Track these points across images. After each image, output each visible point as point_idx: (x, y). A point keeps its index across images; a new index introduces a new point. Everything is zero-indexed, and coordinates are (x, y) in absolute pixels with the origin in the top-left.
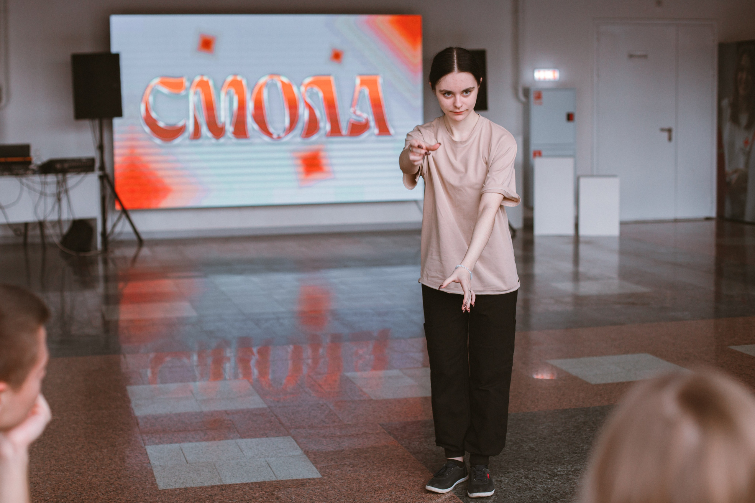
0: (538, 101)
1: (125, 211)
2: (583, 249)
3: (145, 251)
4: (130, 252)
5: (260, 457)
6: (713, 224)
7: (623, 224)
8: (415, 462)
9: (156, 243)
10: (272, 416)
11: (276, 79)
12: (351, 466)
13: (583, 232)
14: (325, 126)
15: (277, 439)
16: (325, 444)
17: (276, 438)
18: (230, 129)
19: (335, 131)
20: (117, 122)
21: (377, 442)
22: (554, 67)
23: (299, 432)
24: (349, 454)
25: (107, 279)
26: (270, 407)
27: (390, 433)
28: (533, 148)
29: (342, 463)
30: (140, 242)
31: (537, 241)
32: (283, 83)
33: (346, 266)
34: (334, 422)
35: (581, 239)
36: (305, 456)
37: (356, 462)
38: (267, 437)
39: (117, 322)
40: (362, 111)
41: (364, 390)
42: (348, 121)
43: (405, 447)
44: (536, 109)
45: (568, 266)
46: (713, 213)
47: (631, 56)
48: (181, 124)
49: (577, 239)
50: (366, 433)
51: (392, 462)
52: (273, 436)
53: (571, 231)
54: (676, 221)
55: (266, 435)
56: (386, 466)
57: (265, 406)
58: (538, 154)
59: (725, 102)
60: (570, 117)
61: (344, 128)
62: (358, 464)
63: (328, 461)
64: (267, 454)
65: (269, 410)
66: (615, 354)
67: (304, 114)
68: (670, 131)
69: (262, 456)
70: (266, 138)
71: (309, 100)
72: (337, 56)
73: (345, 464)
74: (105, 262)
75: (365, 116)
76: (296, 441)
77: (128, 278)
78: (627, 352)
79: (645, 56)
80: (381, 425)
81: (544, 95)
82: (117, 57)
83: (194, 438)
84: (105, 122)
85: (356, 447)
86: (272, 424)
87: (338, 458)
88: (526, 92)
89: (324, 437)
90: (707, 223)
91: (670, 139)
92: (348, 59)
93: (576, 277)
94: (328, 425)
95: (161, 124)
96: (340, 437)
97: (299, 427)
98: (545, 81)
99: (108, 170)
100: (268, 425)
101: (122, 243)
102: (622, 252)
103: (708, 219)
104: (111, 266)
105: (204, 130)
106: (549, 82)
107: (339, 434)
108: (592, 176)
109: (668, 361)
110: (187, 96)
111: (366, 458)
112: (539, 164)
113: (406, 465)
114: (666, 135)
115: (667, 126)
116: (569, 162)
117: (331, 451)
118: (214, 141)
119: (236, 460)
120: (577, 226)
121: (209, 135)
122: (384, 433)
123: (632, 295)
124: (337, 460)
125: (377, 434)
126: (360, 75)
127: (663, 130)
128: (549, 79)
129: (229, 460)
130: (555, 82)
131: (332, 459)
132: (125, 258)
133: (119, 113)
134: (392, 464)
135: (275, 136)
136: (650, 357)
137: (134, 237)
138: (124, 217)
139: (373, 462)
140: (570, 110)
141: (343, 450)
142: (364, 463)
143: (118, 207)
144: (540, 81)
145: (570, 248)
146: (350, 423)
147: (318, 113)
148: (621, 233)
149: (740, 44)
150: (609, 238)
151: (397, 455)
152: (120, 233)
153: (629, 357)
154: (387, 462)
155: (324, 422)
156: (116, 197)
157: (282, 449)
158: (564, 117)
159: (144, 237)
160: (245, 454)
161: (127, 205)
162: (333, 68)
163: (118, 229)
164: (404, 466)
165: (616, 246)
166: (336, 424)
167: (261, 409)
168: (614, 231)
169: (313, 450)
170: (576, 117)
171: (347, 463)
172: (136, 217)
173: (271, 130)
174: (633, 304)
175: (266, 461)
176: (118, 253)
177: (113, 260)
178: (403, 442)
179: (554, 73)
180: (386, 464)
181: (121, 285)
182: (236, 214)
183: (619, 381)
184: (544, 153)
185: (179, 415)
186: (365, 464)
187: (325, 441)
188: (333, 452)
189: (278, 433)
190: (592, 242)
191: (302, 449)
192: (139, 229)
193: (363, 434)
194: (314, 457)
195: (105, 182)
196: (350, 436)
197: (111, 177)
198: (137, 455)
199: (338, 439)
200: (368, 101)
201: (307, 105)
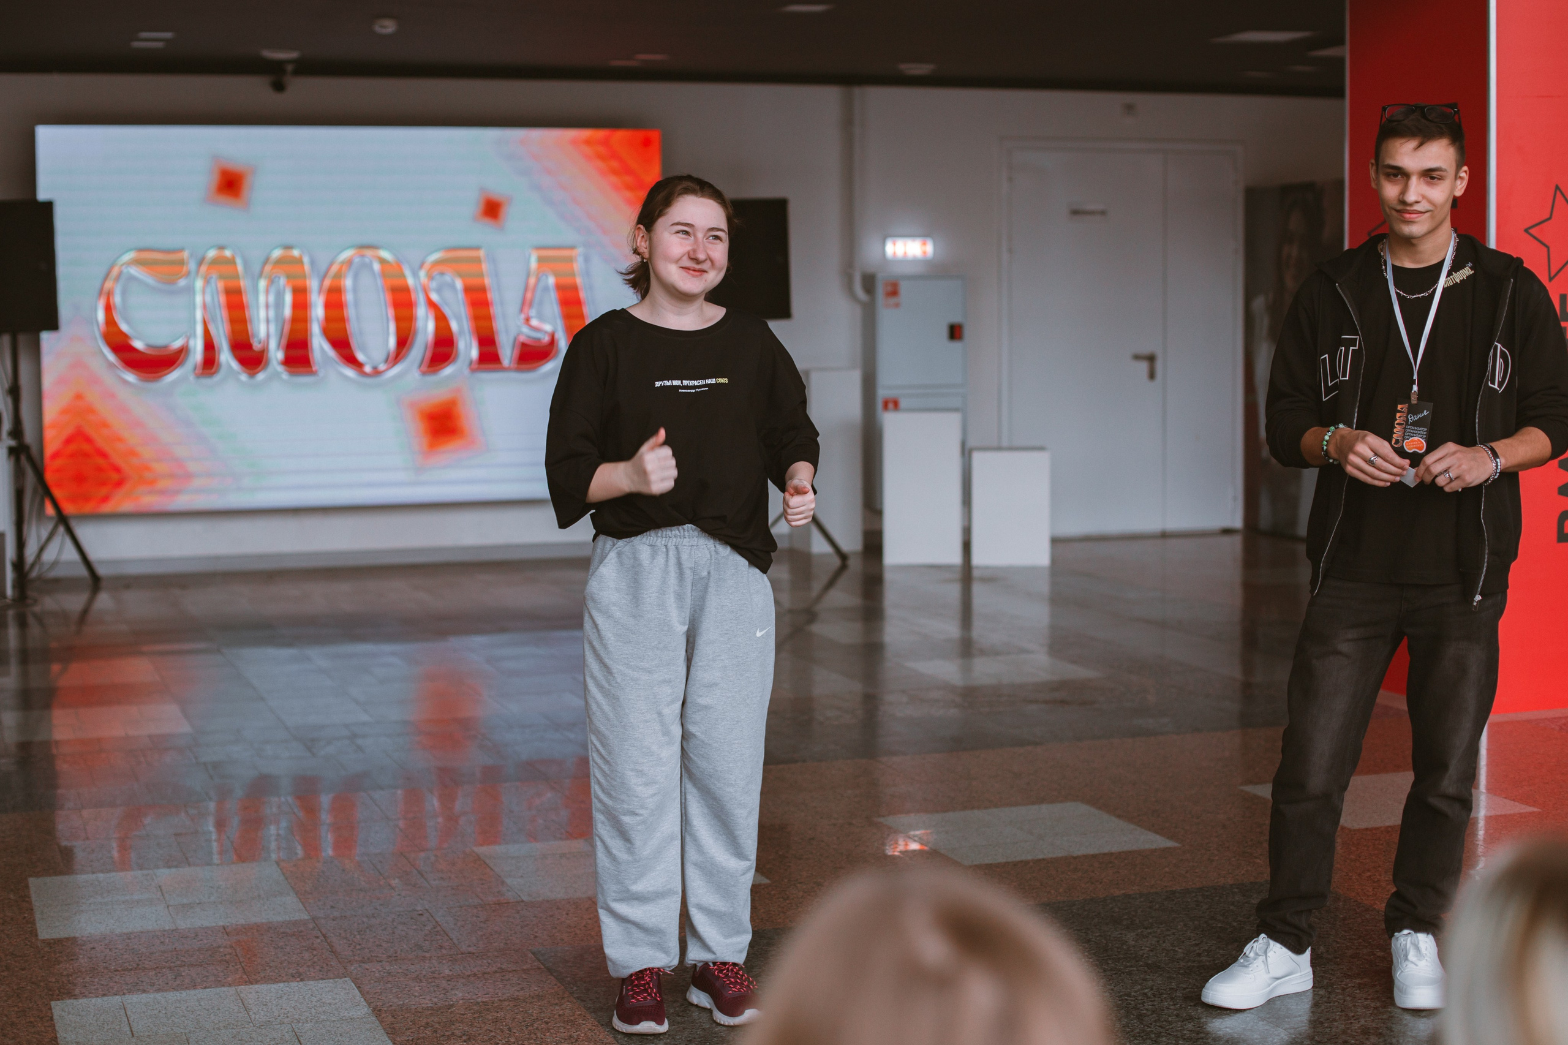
0: (893, 300)
1: (63, 519)
2: (980, 594)
3: (104, 600)
4: (74, 602)
5: (282, 1023)
6: (1237, 541)
7: (1056, 542)
8: (594, 1027)
9: (128, 582)
10: (317, 937)
11: (369, 253)
12: (464, 1038)
13: (978, 558)
15: (321, 984)
16: (416, 994)
17: (321, 981)
18: (276, 355)
20: (47, 338)
21: (522, 989)
22: (924, 235)
23: (367, 969)
24: (463, 1015)
25: (25, 657)
26: (314, 919)
27: (550, 970)
28: (882, 393)
29: (447, 1033)
30: (95, 581)
31: (888, 576)
33: (502, 630)
34: (441, 947)
35: (976, 573)
36: (374, 1018)
37: (475, 1029)
38: (302, 980)
39: (47, 744)
40: (541, 317)
41: (509, 881)
42: (515, 339)
43: (578, 998)
44: (888, 318)
45: (952, 629)
46: (1237, 522)
47: (1075, 212)
48: (177, 344)
49: (967, 573)
50: (502, 970)
51: (548, 1030)
52: (314, 979)
53: (955, 558)
54: (1164, 535)
55: (299, 977)
56: (534, 1037)
57: (305, 916)
58: (893, 404)
59: (1259, 303)
60: (955, 332)
61: (507, 353)
62: (479, 1035)
63: (419, 1028)
64: (296, 1017)
65: (311, 926)
66: (1016, 804)
68: (1151, 359)
69: (286, 1020)
70: (350, 372)
71: (434, 297)
72: (492, 209)
73: (453, 1034)
74: (22, 623)
75: (548, 328)
76: (359, 988)
77: (71, 653)
78: (1041, 800)
79: (1103, 213)
80: (534, 953)
81: (904, 287)
82: (48, 206)
83: (152, 985)
84: (22, 339)
85: (479, 1000)
86: (315, 953)
87: (439, 1023)
88: (869, 282)
89: (418, 979)
90: (1226, 540)
91: (1152, 375)
92: (511, 214)
93: (967, 648)
94: (427, 955)
96: (449, 979)
97: (370, 960)
98: (905, 261)
99: (29, 437)
100: (307, 955)
101: (57, 584)
102: (1057, 600)
103: (1227, 532)
104: (34, 630)
105: (226, 357)
106: (915, 261)
107: (447, 972)
108: (999, 448)
109: (1119, 817)
110: (190, 290)
111: (496, 1021)
112: (892, 424)
113: (575, 1035)
114: (1144, 366)
115: (1146, 350)
116: (953, 420)
117: (427, 1009)
118: (244, 377)
119: (233, 1028)
120: (967, 547)
121: (235, 365)
122: (539, 968)
123: (1063, 685)
124: (437, 1026)
125: (525, 971)
126: (538, 248)
127: (1137, 357)
128: (915, 257)
129: (219, 1029)
130: (925, 262)
131: (427, 1024)
132: (64, 615)
133: (52, 323)
134: (548, 1034)
135: (368, 369)
136: (1083, 808)
137: (83, 572)
138: (61, 529)
139: (510, 1030)
140: (956, 319)
141: (452, 1006)
142: (491, 1031)
143: (50, 510)
144: (896, 262)
145: (954, 591)
146: (471, 949)
147: (454, 326)
148: (1054, 560)
149: (1286, 190)
150: (1031, 571)
151: (560, 1015)
152: (55, 564)
153: (1045, 809)
154: (537, 1028)
155: (421, 948)
156: (46, 492)
157: (330, 1004)
158: (945, 332)
159: (101, 571)
160: (253, 1017)
161: (69, 509)
162: (483, 233)
163: (49, 556)
164: (571, 1036)
165: (1044, 587)
166: (444, 952)
167: (295, 923)
168: (1041, 556)
169: (391, 1006)
170: (967, 332)
171: (458, 1033)
172: (86, 533)
173: (360, 357)
174: (1063, 702)
175: (293, 1030)
176: (49, 603)
177: (39, 619)
178: (575, 988)
179: (924, 244)
180: (535, 1034)
181: (56, 668)
182: (291, 525)
183: (1018, 859)
184: (903, 403)
185: (128, 936)
186: (493, 1034)
187: (417, 988)
188: (432, 1009)
189: (325, 973)
190: (997, 578)
191: (369, 1004)
192: (93, 555)
193: (496, 972)
194: (393, 1019)
195: (23, 459)
196: (469, 976)
197: (34, 451)
198: (32, 1019)
199: (444, 984)
200: (553, 297)
201: (431, 304)
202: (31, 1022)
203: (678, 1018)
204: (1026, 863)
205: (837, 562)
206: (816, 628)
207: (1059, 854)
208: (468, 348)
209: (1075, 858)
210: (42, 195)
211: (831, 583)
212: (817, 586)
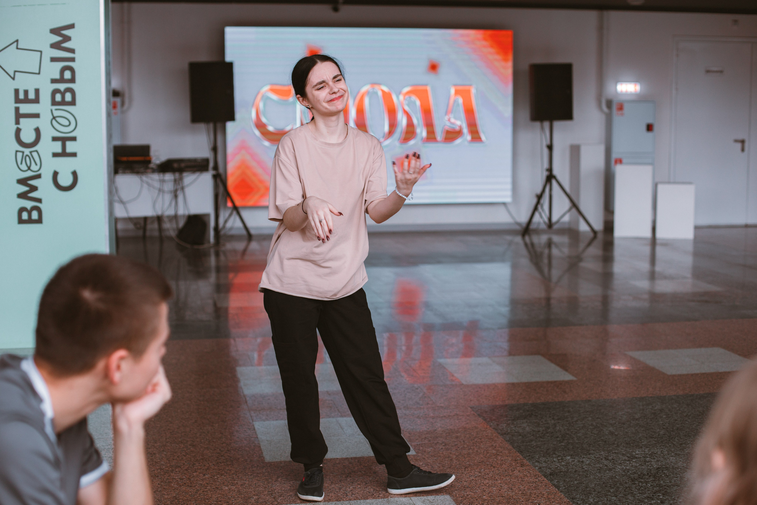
0: (620, 112)
1: (235, 208)
2: (659, 250)
3: (254, 245)
4: (240, 246)
7: (697, 228)
8: (502, 442)
9: (264, 237)
11: (376, 87)
12: (443, 444)
13: (659, 235)
14: (422, 132)
16: (419, 424)
19: (431, 137)
20: (230, 125)
21: (467, 423)
22: (636, 81)
24: (442, 434)
25: (218, 270)
27: (479, 415)
28: (614, 156)
29: (435, 442)
30: (250, 237)
31: (616, 242)
32: (383, 91)
33: (439, 262)
34: (428, 404)
35: (658, 242)
37: (447, 441)
39: (226, 309)
40: (456, 118)
41: (456, 375)
42: (443, 128)
43: (494, 428)
44: (618, 120)
45: (645, 266)
47: (708, 71)
48: (288, 128)
49: (654, 241)
50: (457, 415)
51: (482, 442)
53: (648, 234)
54: (747, 226)
56: (475, 445)
58: (619, 161)
60: (650, 128)
61: (439, 135)
62: (450, 443)
63: (422, 439)
66: (689, 347)
67: (402, 121)
68: (743, 142)
71: (407, 108)
72: (434, 67)
73: (438, 443)
74: (217, 254)
75: (458, 123)
77: (238, 269)
78: (701, 346)
79: (721, 72)
80: (471, 408)
81: (626, 107)
82: (230, 65)
84: (219, 125)
85: (448, 428)
87: (431, 437)
88: (609, 104)
89: (418, 417)
91: (743, 150)
92: (443, 70)
93: (652, 276)
94: (422, 407)
95: (271, 128)
96: (433, 418)
98: (626, 94)
99: (221, 170)
101: (233, 238)
102: (696, 254)
104: (222, 258)
106: (631, 94)
107: (432, 415)
108: (669, 183)
109: (739, 355)
110: (294, 103)
111: (457, 437)
112: (619, 171)
113: (494, 445)
114: (739, 145)
115: (740, 137)
116: (648, 169)
117: (425, 431)
119: (337, 436)
120: (654, 229)
122: (474, 415)
123: (705, 294)
124: (430, 438)
125: (468, 416)
126: (455, 85)
127: (736, 141)
128: (631, 92)
129: (330, 436)
130: (636, 94)
132: (235, 251)
133: (232, 118)
134: (482, 444)
136: (722, 350)
137: (244, 232)
138: (235, 213)
139: (464, 441)
140: (650, 121)
141: (436, 430)
142: (455, 442)
143: (229, 204)
144: (622, 94)
145: (647, 250)
146: (442, 405)
147: (415, 121)
148: (696, 236)
150: (684, 241)
151: (486, 436)
152: (231, 229)
153: (703, 350)
154: (476, 441)
155: (418, 403)
156: (227, 194)
158: (644, 128)
159: (253, 232)
160: (345, 432)
161: (238, 203)
162: (430, 78)
163: (229, 225)
164: (492, 446)
165: (690, 248)
166: (429, 406)
168: (689, 234)
169: (408, 429)
170: (655, 128)
171: (440, 442)
172: (245, 214)
174: (707, 302)
176: (229, 246)
177: (225, 253)
178: (492, 424)
179: (635, 86)
180: (476, 444)
181: (231, 275)
183: (693, 372)
184: (624, 161)
186: (456, 443)
187: (419, 421)
188: (427, 431)
190: (667, 244)
192: (249, 224)
193: (454, 415)
194: (409, 435)
195: (218, 181)
196: (442, 417)
197: (223, 177)
198: (246, 429)
199: (431, 420)
200: (461, 109)
201: (405, 112)
202: (245, 431)
203: (542, 439)
204: (697, 375)
205: (591, 235)
206: (582, 264)
207: (712, 371)
208: (421, 132)
209: (721, 373)
210: (228, 59)
211: (589, 244)
212: (582, 246)
